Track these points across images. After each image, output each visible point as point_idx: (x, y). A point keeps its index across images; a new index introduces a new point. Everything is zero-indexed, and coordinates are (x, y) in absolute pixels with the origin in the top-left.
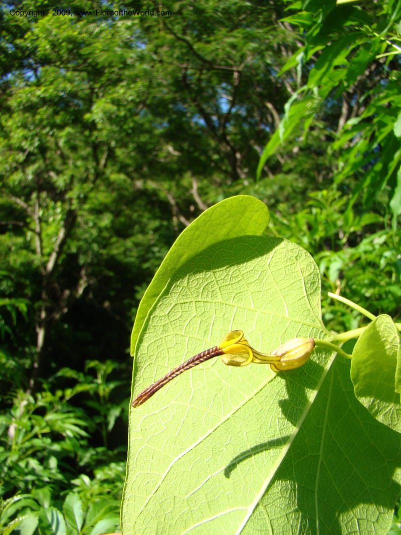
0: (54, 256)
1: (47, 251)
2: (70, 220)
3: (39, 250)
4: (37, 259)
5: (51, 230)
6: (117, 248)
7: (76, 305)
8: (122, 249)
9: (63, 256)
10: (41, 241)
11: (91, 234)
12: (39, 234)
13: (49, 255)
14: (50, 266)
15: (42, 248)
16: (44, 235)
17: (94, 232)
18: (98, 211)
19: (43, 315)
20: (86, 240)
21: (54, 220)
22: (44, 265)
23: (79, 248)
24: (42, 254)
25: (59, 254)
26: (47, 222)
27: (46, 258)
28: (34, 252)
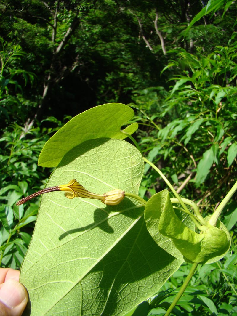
0: (62, 43)
1: (58, 39)
2: (75, 24)
3: (53, 38)
4: (51, 43)
5: (63, 27)
6: (100, 47)
7: (69, 76)
8: (103, 48)
9: (67, 45)
10: (56, 33)
11: (86, 36)
12: (55, 29)
13: (59, 42)
14: (58, 49)
15: (55, 37)
16: (58, 30)
17: (88, 34)
18: (93, 22)
19: (49, 78)
20: (82, 38)
21: (66, 22)
22: (55, 48)
23: (77, 43)
24: (55, 42)
25: (65, 43)
26: (61, 21)
27: (56, 44)
28: (50, 39)
